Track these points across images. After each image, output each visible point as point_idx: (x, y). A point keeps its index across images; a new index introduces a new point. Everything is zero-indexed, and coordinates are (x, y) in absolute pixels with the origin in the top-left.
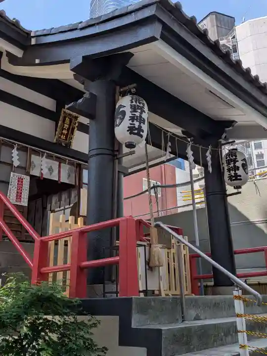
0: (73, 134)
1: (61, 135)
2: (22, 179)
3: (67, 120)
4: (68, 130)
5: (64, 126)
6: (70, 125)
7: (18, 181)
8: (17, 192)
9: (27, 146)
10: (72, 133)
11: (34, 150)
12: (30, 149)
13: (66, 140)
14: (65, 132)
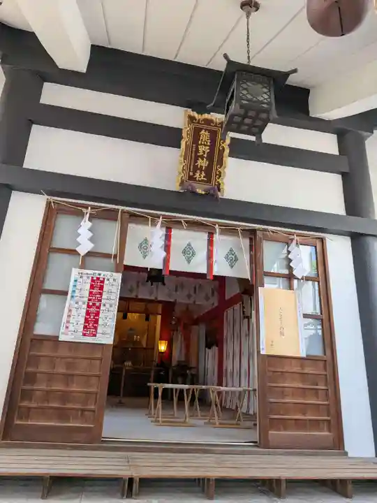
0: (221, 165)
1: (195, 172)
2: (103, 282)
3: (205, 135)
4: (210, 157)
5: (197, 150)
6: (212, 147)
7: (92, 287)
8: (88, 313)
9: (116, 207)
10: (221, 162)
11: (132, 215)
12: (123, 212)
13: (209, 181)
14: (203, 163)
